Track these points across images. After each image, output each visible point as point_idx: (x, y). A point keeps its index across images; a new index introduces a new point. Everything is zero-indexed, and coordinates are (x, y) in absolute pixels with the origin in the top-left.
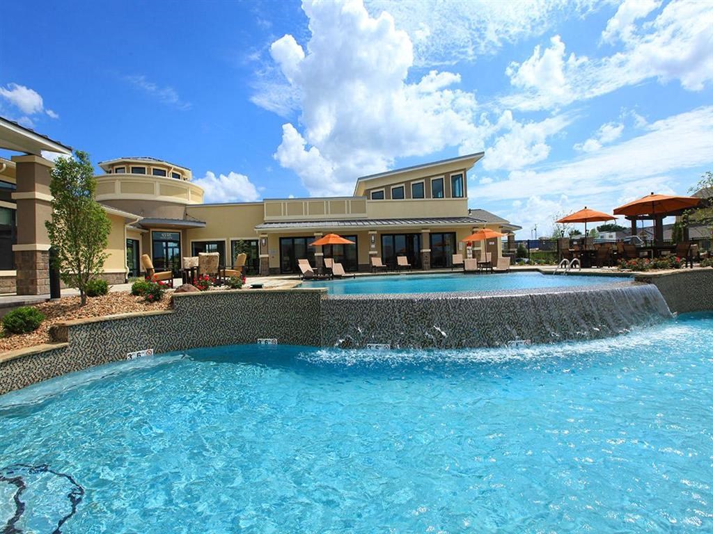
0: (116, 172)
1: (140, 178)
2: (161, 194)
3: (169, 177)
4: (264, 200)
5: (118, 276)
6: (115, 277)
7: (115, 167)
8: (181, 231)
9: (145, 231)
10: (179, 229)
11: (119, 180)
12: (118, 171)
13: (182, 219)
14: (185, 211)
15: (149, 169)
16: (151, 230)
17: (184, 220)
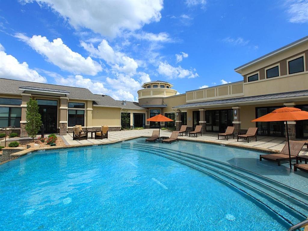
2: (153, 95)
3: (159, 88)
4: (186, 92)
5: (117, 128)
6: (115, 129)
8: (160, 109)
9: (148, 110)
13: (161, 104)
14: (163, 100)
15: (152, 86)
16: (150, 109)
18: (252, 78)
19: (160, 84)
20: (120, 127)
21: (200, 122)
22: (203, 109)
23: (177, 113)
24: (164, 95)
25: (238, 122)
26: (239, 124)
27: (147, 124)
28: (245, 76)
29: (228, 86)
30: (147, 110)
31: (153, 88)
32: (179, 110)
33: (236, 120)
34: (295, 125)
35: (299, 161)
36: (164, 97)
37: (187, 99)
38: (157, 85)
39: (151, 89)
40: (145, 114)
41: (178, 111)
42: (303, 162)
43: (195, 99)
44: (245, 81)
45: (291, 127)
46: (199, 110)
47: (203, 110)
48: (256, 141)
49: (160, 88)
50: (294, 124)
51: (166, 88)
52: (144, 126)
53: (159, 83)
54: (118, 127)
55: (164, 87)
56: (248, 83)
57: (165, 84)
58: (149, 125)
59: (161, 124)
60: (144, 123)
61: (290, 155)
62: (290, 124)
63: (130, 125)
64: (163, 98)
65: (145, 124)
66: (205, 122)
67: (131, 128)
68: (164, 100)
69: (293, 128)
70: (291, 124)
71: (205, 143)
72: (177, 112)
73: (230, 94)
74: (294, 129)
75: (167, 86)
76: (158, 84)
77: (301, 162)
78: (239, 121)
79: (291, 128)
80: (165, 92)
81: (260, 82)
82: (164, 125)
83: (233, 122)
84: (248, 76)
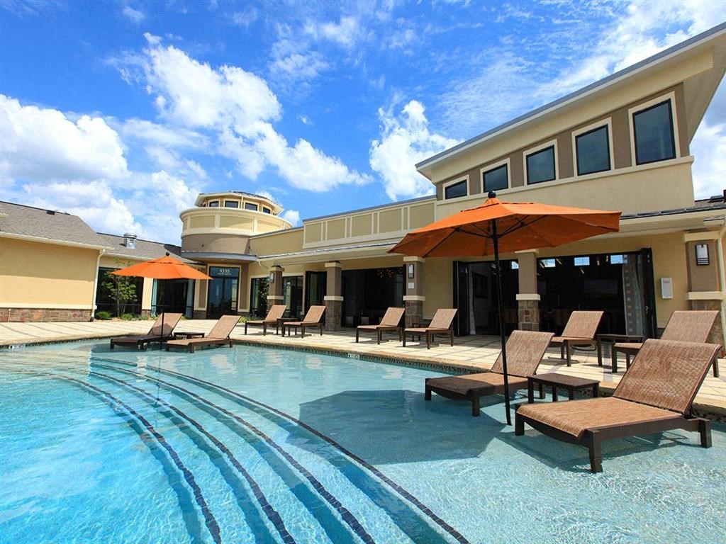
0: (210, 206)
1: (234, 212)
3: (242, 209)
5: (79, 312)
7: (210, 201)
8: (240, 266)
9: (204, 267)
10: (240, 264)
11: (219, 214)
12: (212, 204)
13: (243, 253)
14: (248, 243)
15: (222, 202)
16: (209, 265)
17: (245, 255)
18: (455, 191)
19: (244, 199)
20: (91, 310)
21: (326, 298)
22: (337, 261)
23: (272, 275)
24: (252, 228)
25: (415, 298)
26: (420, 303)
27: (200, 306)
28: (438, 185)
29: (403, 208)
30: (201, 266)
31: (224, 208)
32: (279, 266)
33: (411, 293)
34: (537, 304)
35: (536, 394)
36: (251, 234)
37: (304, 241)
38: (237, 202)
39: (218, 210)
41: (274, 269)
42: (546, 396)
43: (324, 239)
44: (438, 197)
45: (531, 308)
46: (327, 265)
47: (334, 265)
48: (452, 346)
49: (244, 209)
50: (536, 299)
51: (262, 213)
52: (188, 310)
53: (240, 198)
54: (81, 310)
55: (255, 207)
56: (444, 201)
57: (260, 202)
58: (205, 309)
59: (240, 308)
60: (189, 303)
61: (506, 375)
62: (528, 301)
63: (141, 307)
64: (250, 237)
65: (193, 307)
66: (341, 299)
67: (143, 314)
68: (251, 241)
69: (534, 309)
70: (530, 301)
71: (309, 351)
72: (272, 272)
73: (407, 228)
74: (535, 312)
75: (264, 208)
77: (542, 397)
78: (419, 294)
79: (530, 310)
80: (256, 221)
81: (471, 200)
82: (248, 310)
83: (405, 298)
84: (445, 185)
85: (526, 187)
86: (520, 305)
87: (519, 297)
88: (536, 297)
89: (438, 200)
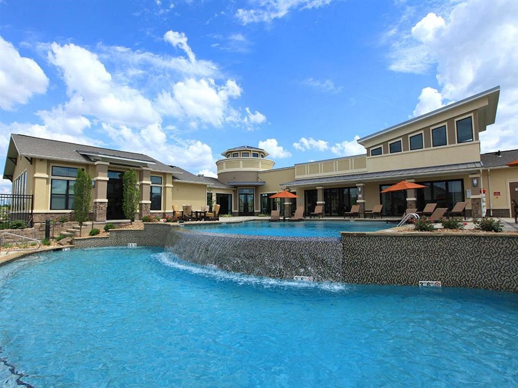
18: (376, 152)
19: (253, 151)
24: (259, 167)
25: (362, 201)
26: (364, 203)
28: (368, 149)
29: (350, 160)
30: (233, 189)
31: (241, 157)
33: (360, 199)
34: (415, 202)
36: (259, 170)
39: (239, 158)
40: (231, 195)
44: (368, 154)
46: (317, 188)
47: (321, 187)
49: (252, 157)
52: (229, 212)
53: (251, 151)
55: (257, 155)
56: (371, 157)
58: (238, 211)
59: (256, 210)
62: (411, 201)
64: (258, 172)
65: (231, 210)
66: (324, 203)
68: (259, 175)
69: (414, 204)
73: (352, 169)
76: (248, 152)
78: (364, 199)
80: (260, 164)
81: (384, 156)
83: (357, 201)
84: (371, 149)
85: (410, 151)
86: (408, 202)
87: (407, 199)
88: (414, 199)
89: (368, 156)
